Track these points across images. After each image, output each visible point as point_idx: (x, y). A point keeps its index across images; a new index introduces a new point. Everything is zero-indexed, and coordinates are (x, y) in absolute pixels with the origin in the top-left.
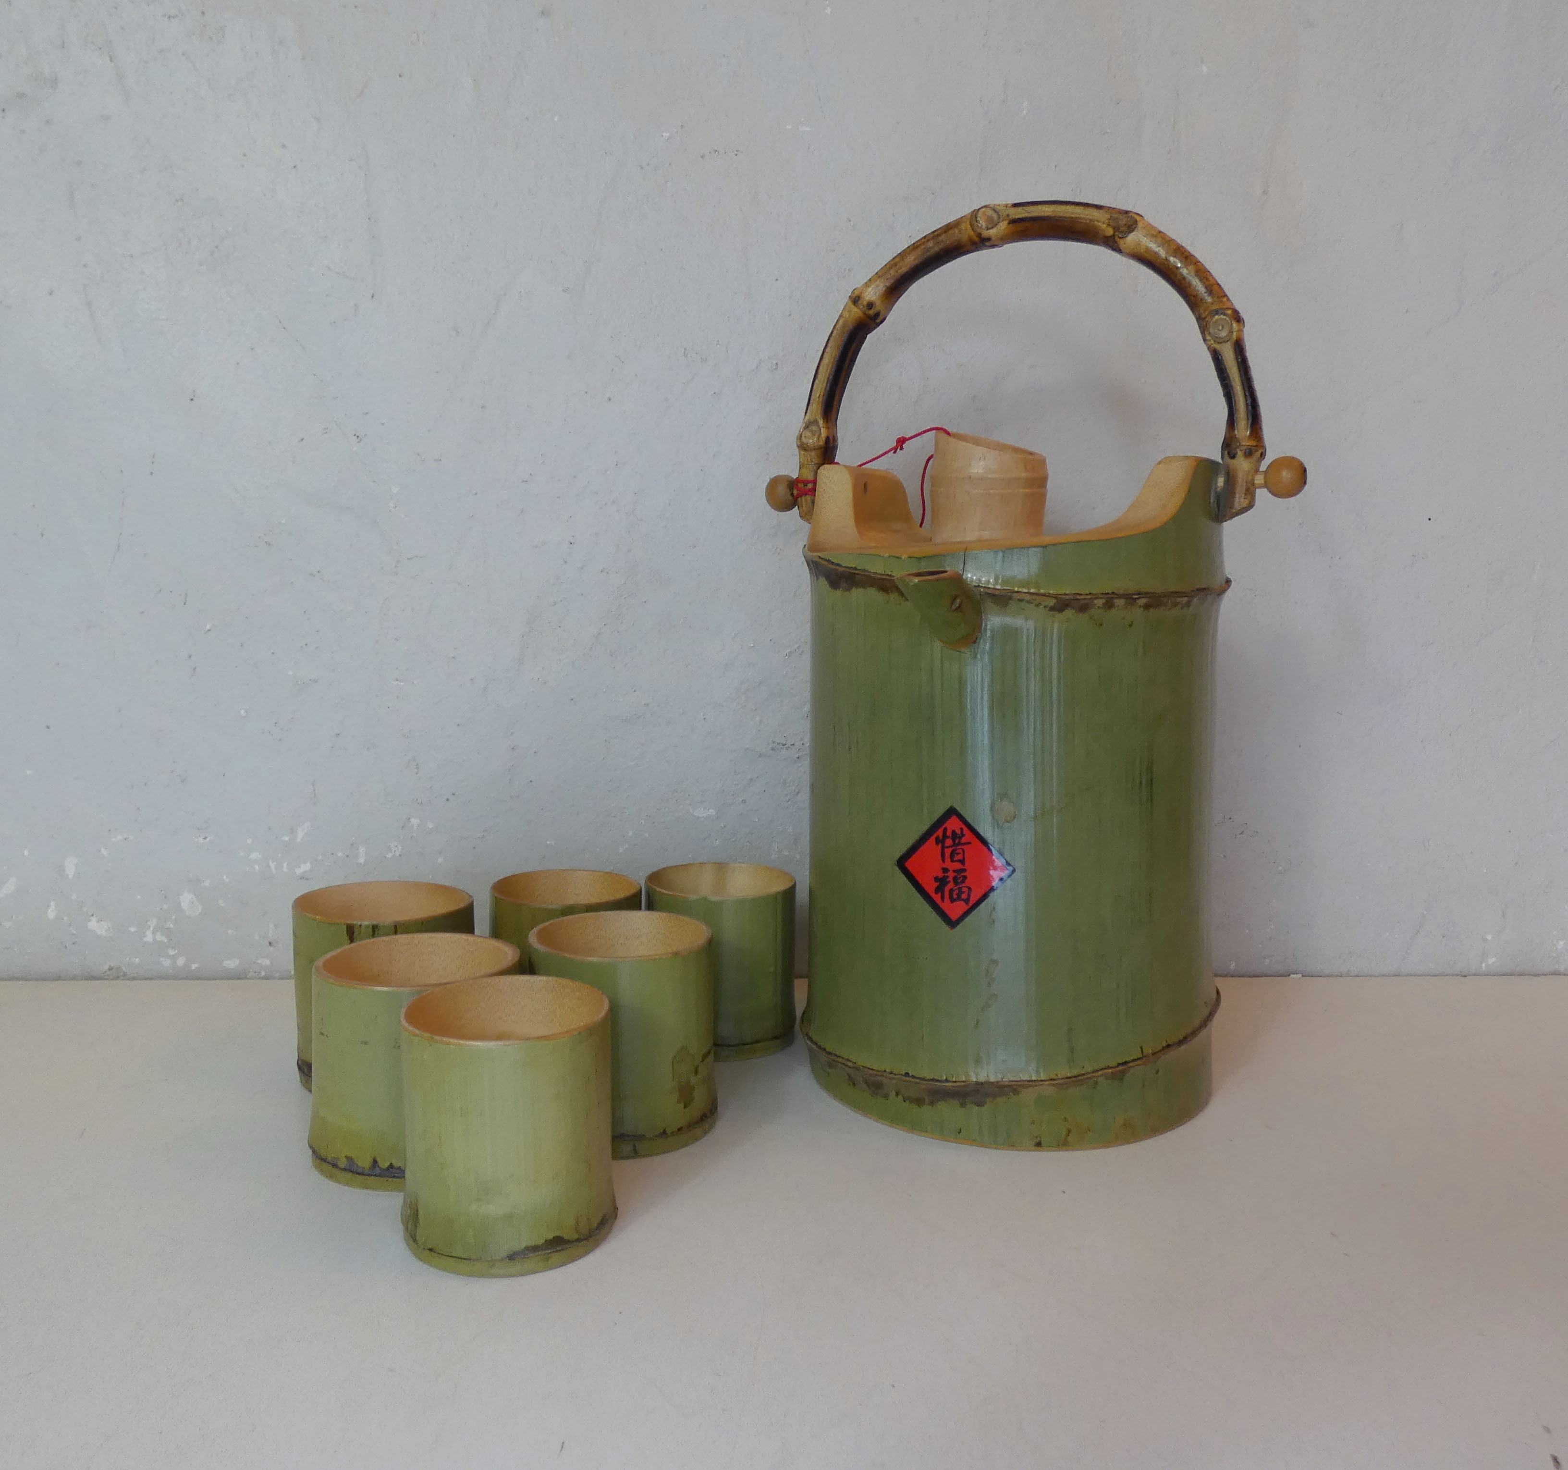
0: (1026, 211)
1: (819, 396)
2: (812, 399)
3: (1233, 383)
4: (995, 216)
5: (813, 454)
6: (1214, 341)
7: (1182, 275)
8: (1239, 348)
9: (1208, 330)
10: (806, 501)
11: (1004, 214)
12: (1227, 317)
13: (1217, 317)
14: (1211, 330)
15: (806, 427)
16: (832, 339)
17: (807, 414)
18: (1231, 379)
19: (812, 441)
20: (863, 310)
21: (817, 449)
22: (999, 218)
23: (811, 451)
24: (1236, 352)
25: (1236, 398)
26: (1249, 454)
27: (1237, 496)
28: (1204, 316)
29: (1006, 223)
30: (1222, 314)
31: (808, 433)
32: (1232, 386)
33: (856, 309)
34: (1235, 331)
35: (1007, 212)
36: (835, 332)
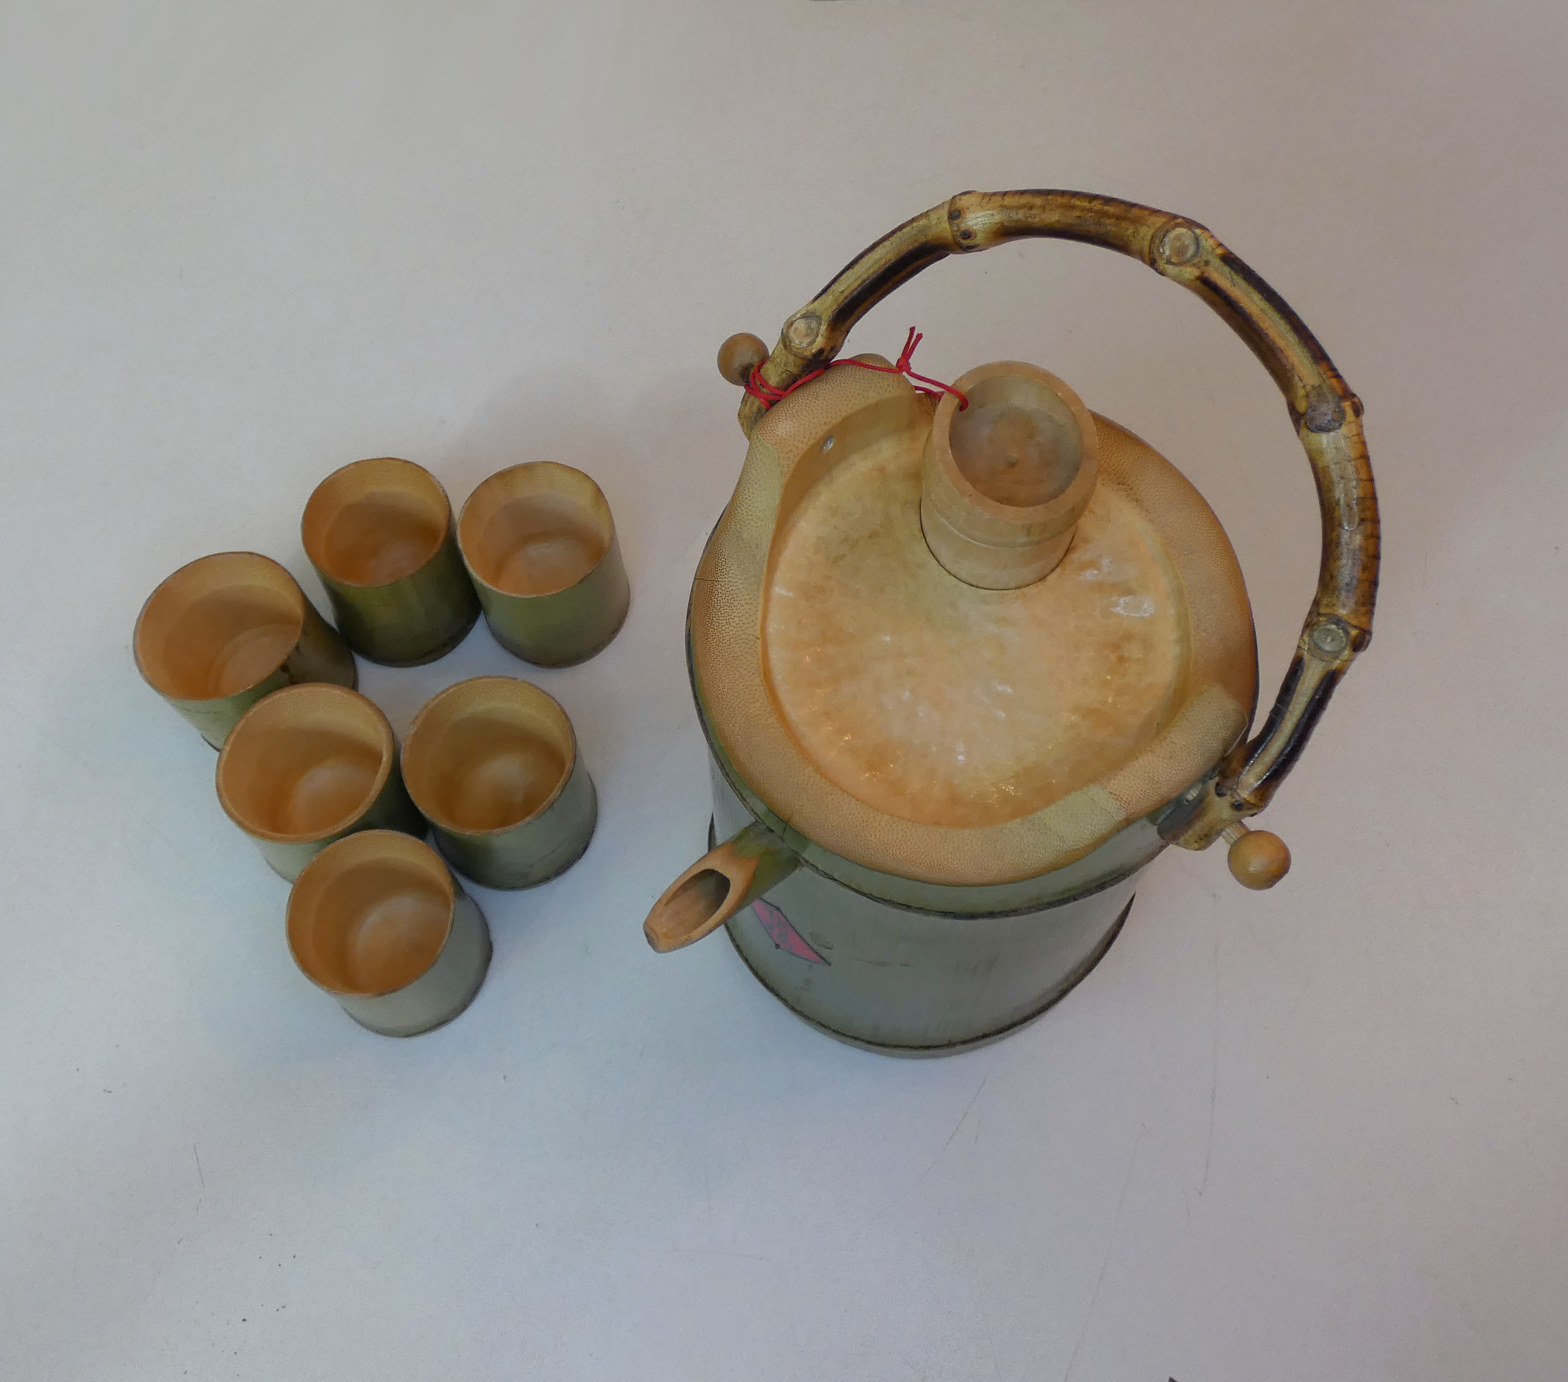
0: (1232, 279)
1: (842, 292)
2: (831, 289)
3: (1288, 715)
4: (1191, 250)
5: (791, 358)
6: (1309, 649)
7: (1339, 537)
8: (1330, 681)
9: (1312, 630)
10: (753, 403)
11: (1204, 258)
12: (1346, 636)
13: (1333, 627)
14: (1316, 634)
15: (805, 317)
16: (899, 234)
17: (816, 303)
18: (1291, 708)
19: (799, 341)
20: (955, 233)
21: (800, 358)
22: (1195, 255)
23: (791, 352)
24: (1320, 684)
25: (1276, 736)
26: (1238, 807)
27: (1190, 832)
28: (1322, 611)
29: (1196, 272)
30: (1342, 629)
31: (801, 325)
32: (1283, 718)
33: (946, 225)
34: (1340, 660)
35: (1210, 257)
36: (908, 229)
